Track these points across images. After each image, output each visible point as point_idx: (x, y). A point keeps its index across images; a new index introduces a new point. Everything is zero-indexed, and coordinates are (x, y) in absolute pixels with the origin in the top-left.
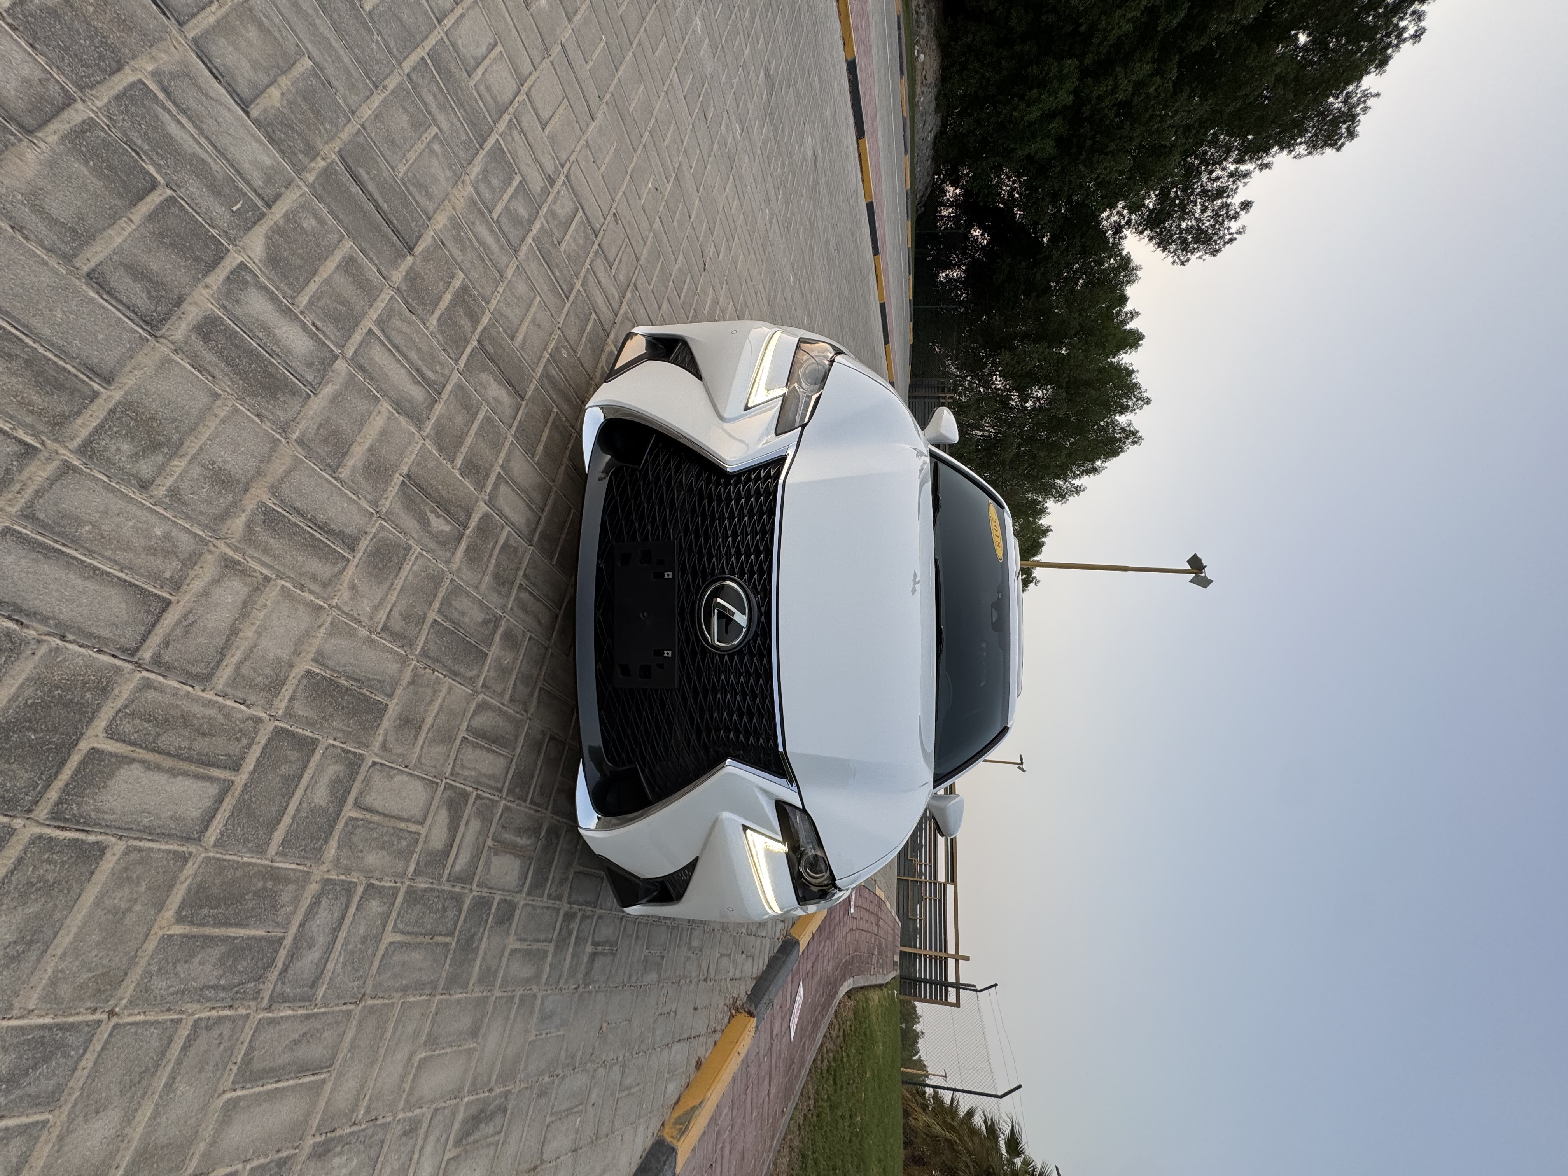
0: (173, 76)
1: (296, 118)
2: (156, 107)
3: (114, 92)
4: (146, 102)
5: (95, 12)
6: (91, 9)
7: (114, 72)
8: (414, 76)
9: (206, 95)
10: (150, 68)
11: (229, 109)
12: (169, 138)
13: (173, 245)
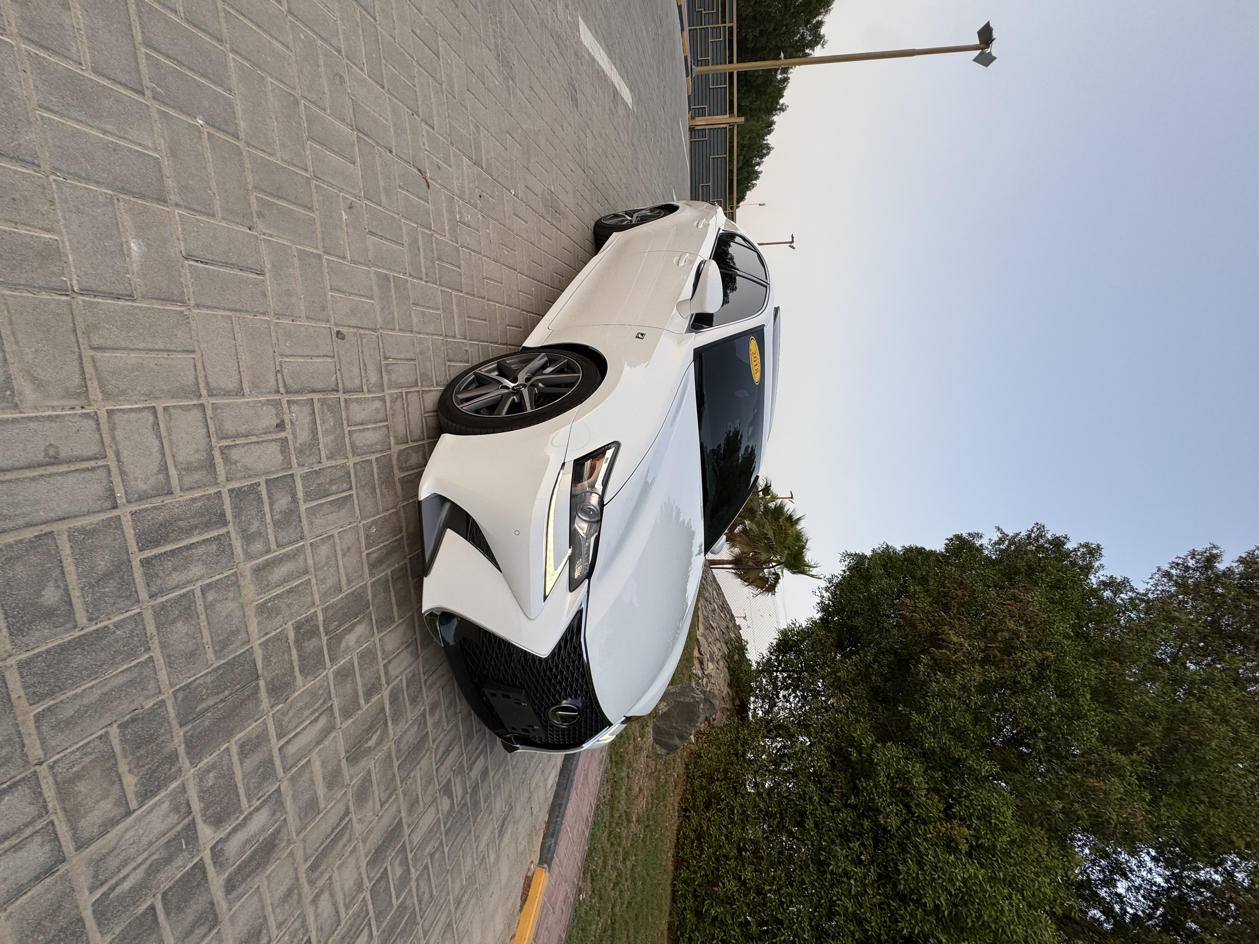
0: (96, 876)
1: (148, 764)
2: (111, 896)
3: (95, 928)
4: (107, 903)
5: (44, 934)
6: (42, 937)
7: (84, 926)
8: (154, 589)
9: (114, 849)
10: (86, 892)
11: (127, 830)
12: (132, 889)
13: (186, 901)
